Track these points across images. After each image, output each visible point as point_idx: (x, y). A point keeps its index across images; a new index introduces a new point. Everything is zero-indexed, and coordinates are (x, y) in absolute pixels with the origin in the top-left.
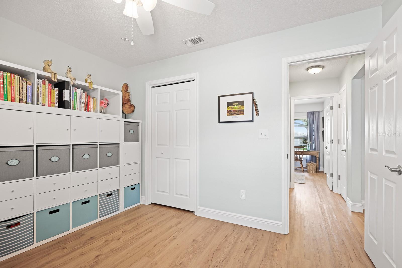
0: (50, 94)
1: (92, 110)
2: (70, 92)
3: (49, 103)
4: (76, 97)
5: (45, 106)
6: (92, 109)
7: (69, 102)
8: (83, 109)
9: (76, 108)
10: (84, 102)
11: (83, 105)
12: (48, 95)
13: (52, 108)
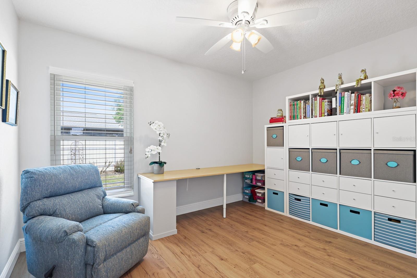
0: (320, 106)
1: (363, 110)
2: (337, 99)
3: (319, 114)
4: (344, 102)
5: (317, 117)
6: (363, 108)
7: (336, 109)
8: (352, 111)
9: (343, 112)
10: (353, 103)
11: (352, 107)
12: (319, 108)
13: (323, 118)
